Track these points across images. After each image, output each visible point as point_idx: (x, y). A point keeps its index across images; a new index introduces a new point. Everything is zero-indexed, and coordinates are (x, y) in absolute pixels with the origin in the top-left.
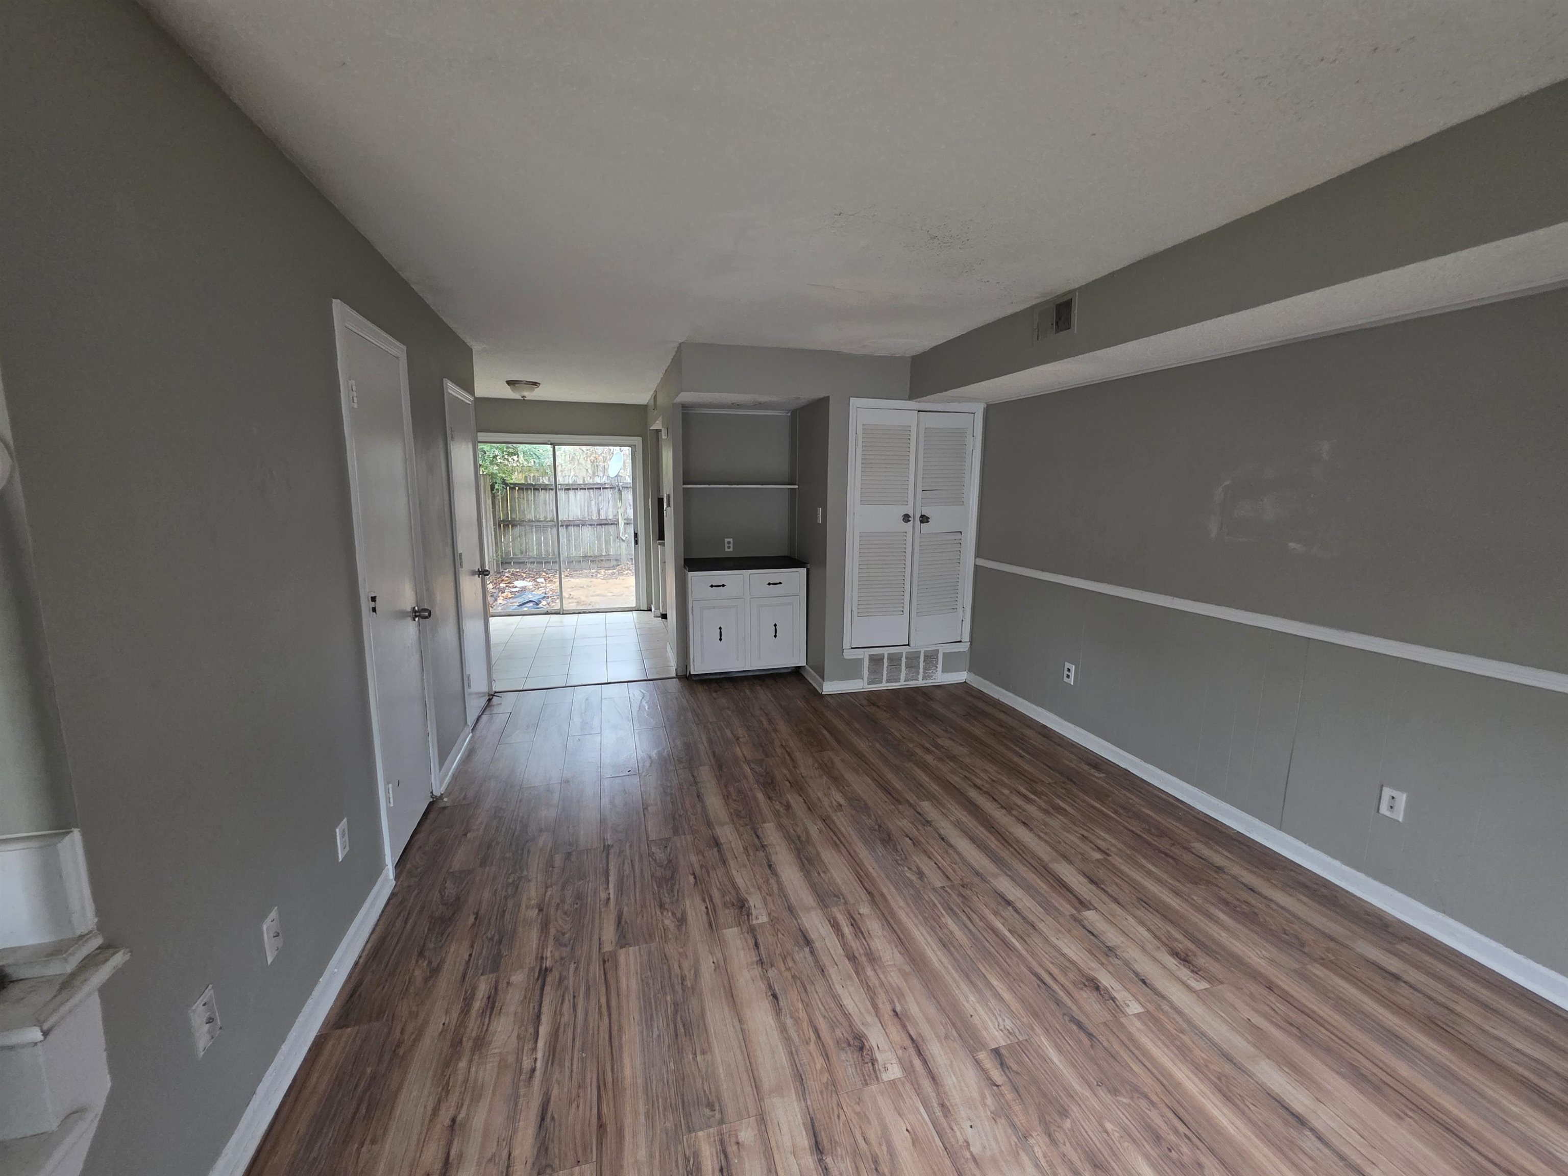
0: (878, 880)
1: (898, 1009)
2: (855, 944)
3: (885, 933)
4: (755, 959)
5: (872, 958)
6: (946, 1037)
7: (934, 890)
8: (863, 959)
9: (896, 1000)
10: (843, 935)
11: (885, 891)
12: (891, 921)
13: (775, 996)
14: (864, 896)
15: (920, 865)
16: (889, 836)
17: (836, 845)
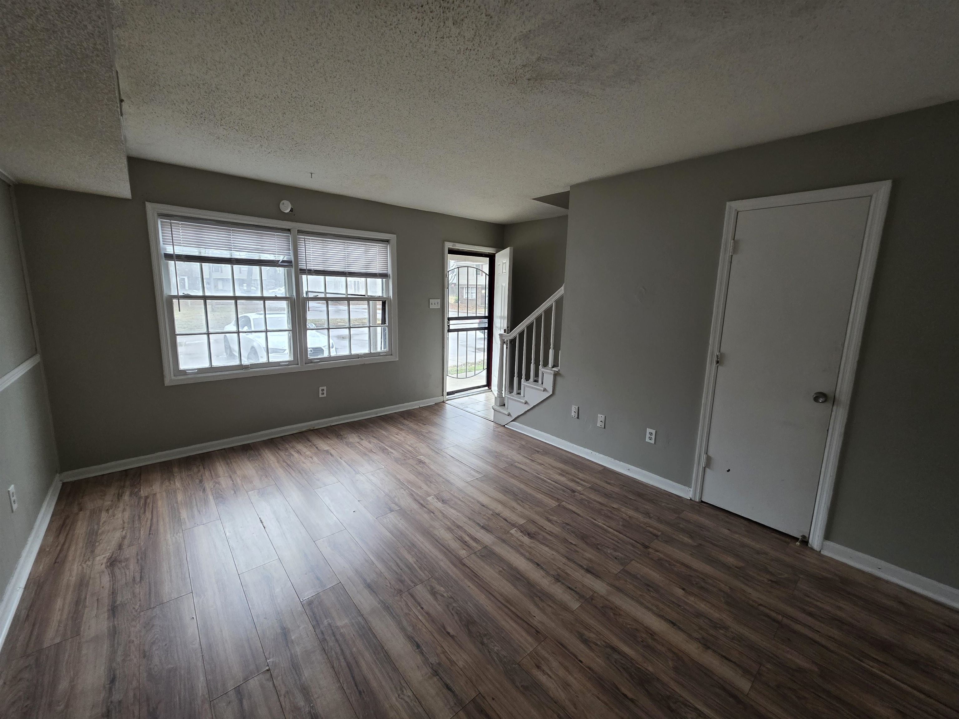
0: (462, 577)
1: (432, 514)
2: (460, 533)
3: (446, 542)
4: (501, 515)
5: (449, 529)
6: (411, 511)
7: (422, 582)
8: (453, 528)
9: (434, 517)
10: (468, 535)
11: (455, 569)
12: (445, 550)
13: (483, 506)
14: (466, 561)
15: (435, 602)
16: (470, 631)
17: (508, 601)
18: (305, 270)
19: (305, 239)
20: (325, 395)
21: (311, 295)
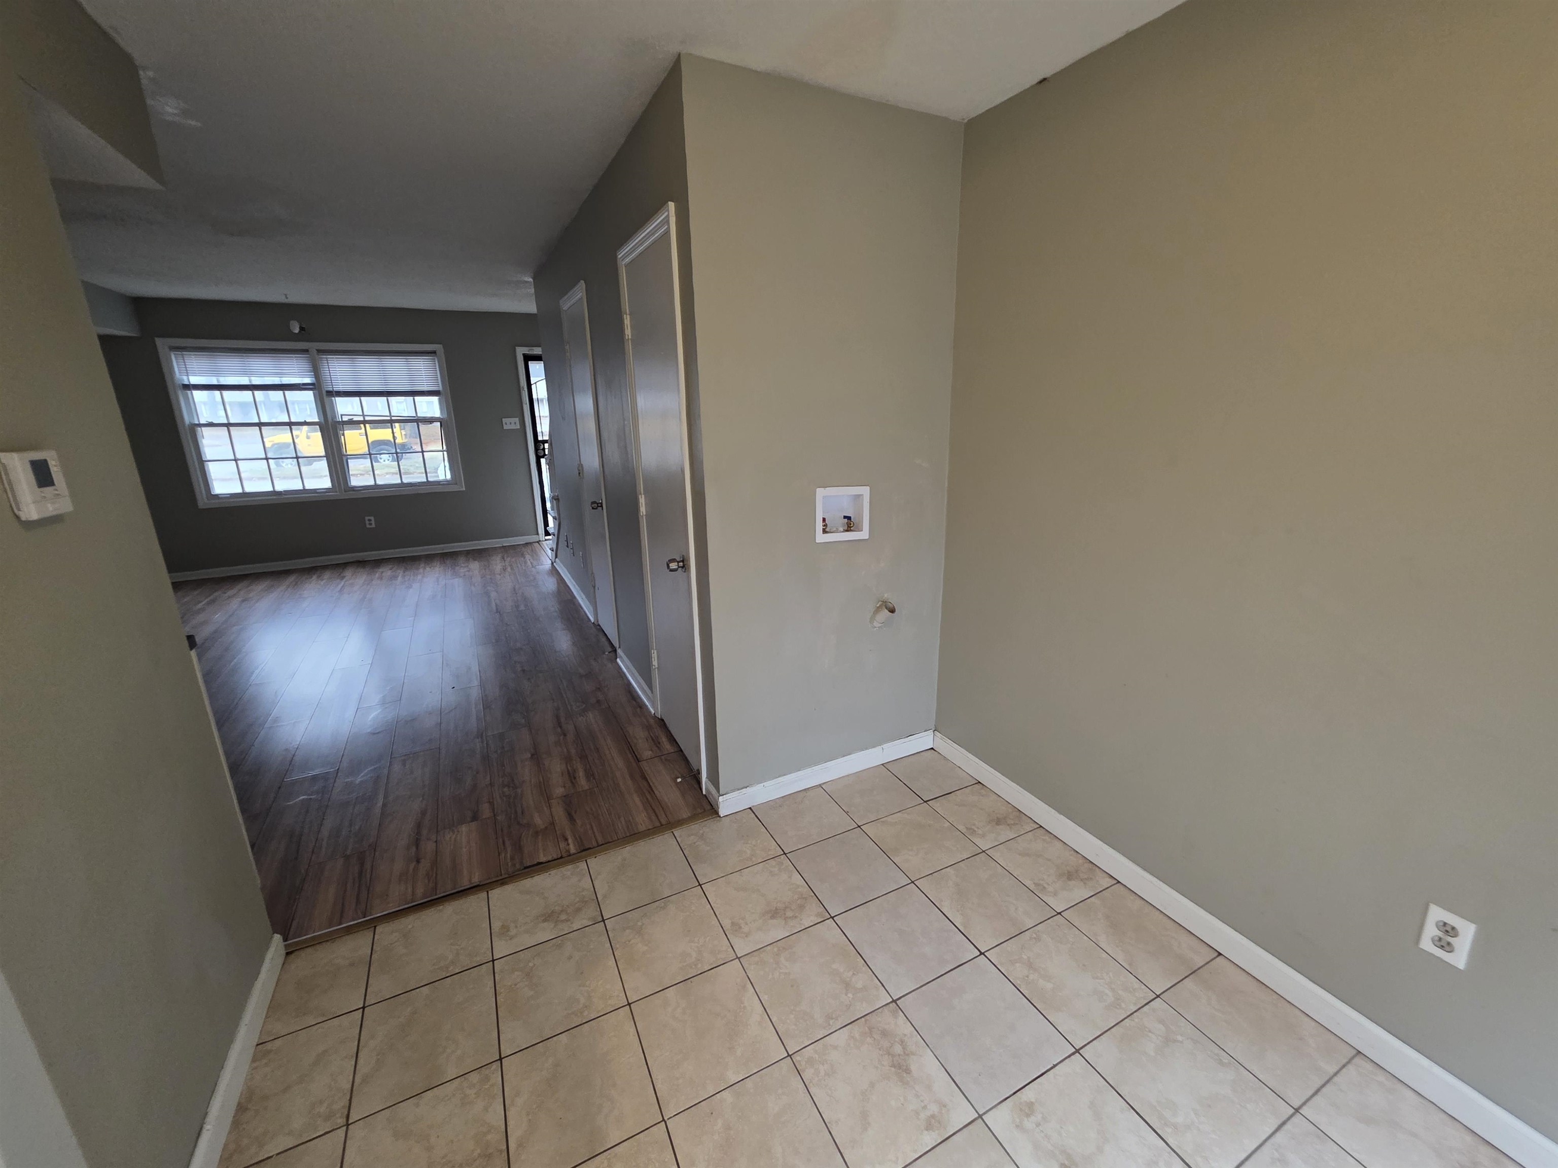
18: (332, 392)
19: (326, 358)
20: (373, 526)
21: (345, 419)
